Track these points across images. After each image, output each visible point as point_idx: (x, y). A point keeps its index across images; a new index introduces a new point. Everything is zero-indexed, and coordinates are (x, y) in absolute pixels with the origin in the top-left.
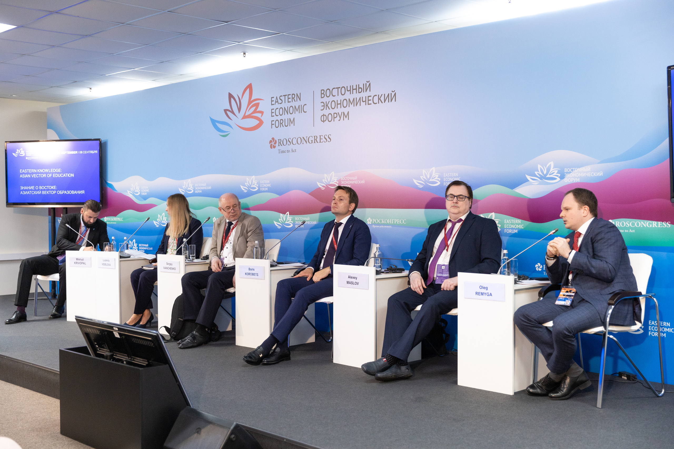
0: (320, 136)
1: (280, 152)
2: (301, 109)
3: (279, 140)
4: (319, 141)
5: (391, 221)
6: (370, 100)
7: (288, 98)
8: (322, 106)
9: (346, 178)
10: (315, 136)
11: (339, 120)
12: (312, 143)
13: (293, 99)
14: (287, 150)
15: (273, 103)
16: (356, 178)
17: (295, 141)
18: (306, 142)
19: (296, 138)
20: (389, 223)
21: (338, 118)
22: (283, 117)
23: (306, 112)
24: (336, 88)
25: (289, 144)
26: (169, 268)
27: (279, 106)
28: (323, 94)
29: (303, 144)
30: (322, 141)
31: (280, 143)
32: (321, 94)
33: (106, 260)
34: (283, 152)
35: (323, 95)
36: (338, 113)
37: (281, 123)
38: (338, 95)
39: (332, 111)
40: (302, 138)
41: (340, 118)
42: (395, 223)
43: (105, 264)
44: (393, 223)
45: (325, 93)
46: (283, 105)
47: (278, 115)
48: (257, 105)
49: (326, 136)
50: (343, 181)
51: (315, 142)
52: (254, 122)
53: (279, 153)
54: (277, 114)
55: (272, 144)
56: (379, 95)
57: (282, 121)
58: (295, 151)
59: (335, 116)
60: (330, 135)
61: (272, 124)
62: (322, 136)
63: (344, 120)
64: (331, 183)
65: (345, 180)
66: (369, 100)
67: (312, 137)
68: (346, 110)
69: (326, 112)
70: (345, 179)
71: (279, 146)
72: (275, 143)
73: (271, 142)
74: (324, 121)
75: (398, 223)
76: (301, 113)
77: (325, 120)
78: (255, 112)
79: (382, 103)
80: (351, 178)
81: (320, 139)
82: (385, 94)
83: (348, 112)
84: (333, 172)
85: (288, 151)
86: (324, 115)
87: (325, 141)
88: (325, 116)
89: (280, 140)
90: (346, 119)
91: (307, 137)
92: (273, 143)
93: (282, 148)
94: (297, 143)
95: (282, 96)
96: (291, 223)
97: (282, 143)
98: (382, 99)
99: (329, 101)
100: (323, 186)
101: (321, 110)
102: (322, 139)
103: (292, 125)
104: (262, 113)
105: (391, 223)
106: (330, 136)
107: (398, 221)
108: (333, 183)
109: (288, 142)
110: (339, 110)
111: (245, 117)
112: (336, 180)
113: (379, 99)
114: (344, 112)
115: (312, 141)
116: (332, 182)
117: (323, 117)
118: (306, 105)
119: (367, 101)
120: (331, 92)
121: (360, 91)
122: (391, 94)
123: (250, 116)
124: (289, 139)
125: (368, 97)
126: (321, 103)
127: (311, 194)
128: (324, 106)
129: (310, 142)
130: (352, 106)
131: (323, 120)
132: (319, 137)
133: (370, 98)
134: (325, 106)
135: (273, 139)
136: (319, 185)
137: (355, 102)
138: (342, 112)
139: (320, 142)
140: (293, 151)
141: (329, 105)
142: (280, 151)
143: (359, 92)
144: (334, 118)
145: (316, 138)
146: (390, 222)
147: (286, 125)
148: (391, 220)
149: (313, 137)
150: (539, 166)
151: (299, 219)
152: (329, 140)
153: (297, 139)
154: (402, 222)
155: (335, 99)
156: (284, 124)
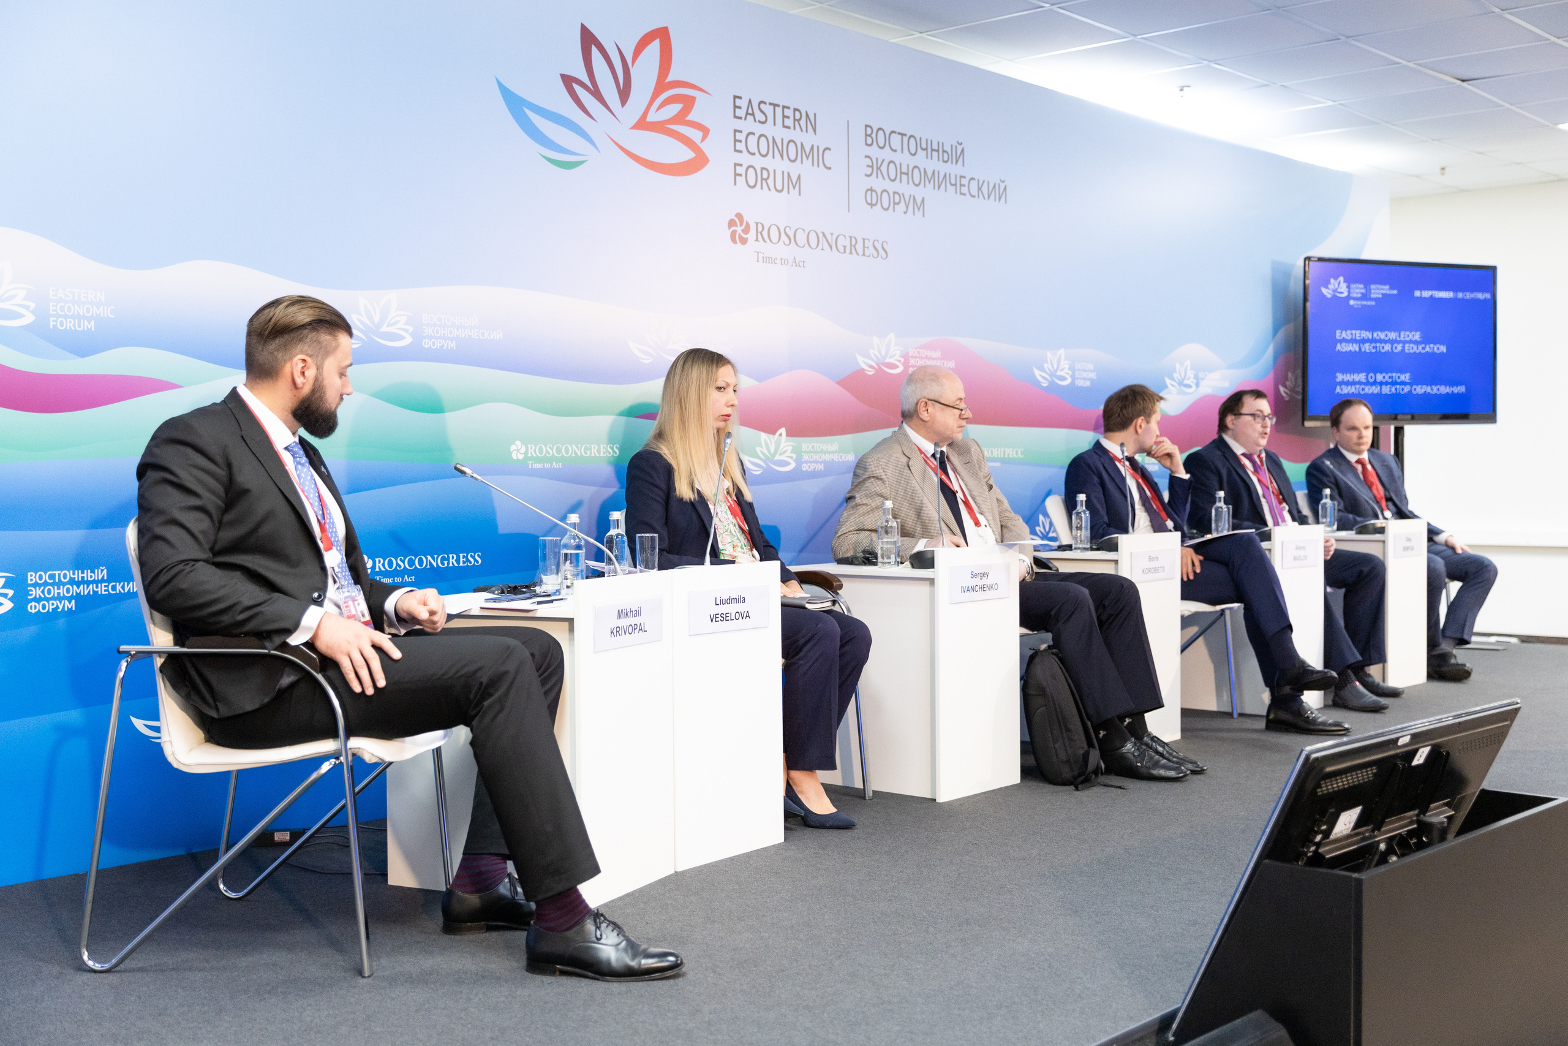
0: (864, 239)
1: (761, 259)
2: (816, 155)
3: (757, 224)
4: (860, 252)
5: (999, 452)
6: (964, 186)
7: (784, 117)
8: (868, 166)
9: (919, 352)
10: (851, 237)
11: (905, 213)
12: (845, 252)
13: (796, 123)
14: (781, 259)
15: (741, 113)
16: (938, 354)
17: (801, 238)
18: (831, 247)
19: (804, 230)
20: (996, 456)
21: (902, 206)
22: (768, 162)
23: (830, 168)
24: (899, 134)
25: (787, 242)
26: (977, 588)
27: (759, 129)
28: (870, 136)
29: (823, 249)
30: (867, 252)
31: (761, 233)
32: (867, 135)
33: (730, 601)
34: (769, 260)
35: (869, 141)
36: (903, 194)
37: (762, 179)
38: (902, 152)
39: (892, 187)
40: (821, 235)
41: (907, 207)
42: (1006, 456)
43: (725, 617)
44: (1002, 456)
45: (874, 136)
46: (769, 129)
47: (753, 154)
48: (688, 103)
49: (876, 242)
50: (912, 357)
51: (851, 253)
52: (678, 153)
53: (758, 261)
54: (753, 148)
55: (734, 232)
56: (978, 180)
57: (765, 172)
58: (801, 264)
59: (897, 200)
60: (887, 242)
61: (736, 175)
62: (869, 240)
63: (914, 214)
64: (888, 360)
65: (916, 357)
66: (961, 185)
67: (845, 237)
68: (919, 193)
69: (879, 184)
70: (916, 353)
71: (757, 240)
72: (747, 230)
73: (732, 223)
74: (872, 205)
75: (1011, 456)
76: (818, 166)
77: (874, 202)
78: (680, 119)
79: (984, 198)
80: (930, 353)
81: (864, 247)
82: (988, 182)
83: (923, 198)
84: (892, 335)
85: (784, 262)
86: (871, 190)
87: (875, 254)
88: (874, 193)
89: (760, 225)
90: (919, 214)
91: (832, 234)
92: (739, 229)
93: (767, 249)
94: (807, 245)
95: (765, 103)
96: (791, 458)
97: (765, 233)
98: (985, 189)
99: (883, 160)
100: (871, 367)
101: (866, 175)
102: (868, 248)
103: (794, 192)
104: (705, 131)
105: (999, 456)
106: (885, 244)
107: (1011, 453)
108: (892, 361)
109: (783, 237)
110: (904, 187)
111: (642, 124)
112: (898, 353)
113: (979, 189)
114: (914, 196)
115: (845, 247)
116: (890, 358)
117: (869, 193)
118: (829, 149)
119: (959, 184)
120: (888, 140)
121: (946, 159)
122: (999, 185)
123: (659, 127)
124: (787, 229)
125: (961, 177)
126: (866, 157)
127: (842, 383)
128: (872, 167)
129: (841, 249)
130: (930, 186)
131: (869, 202)
132: (860, 242)
133: (964, 181)
134: (875, 168)
135: (739, 216)
136: (863, 363)
137: (939, 181)
138: (910, 196)
139: (864, 255)
140: (796, 263)
141: (884, 168)
142: (761, 256)
143: (944, 161)
144: (895, 203)
145: (853, 243)
146: (998, 454)
147: (779, 187)
148: (999, 449)
149: (848, 239)
150: (1178, 366)
151: (813, 447)
152: (884, 256)
153: (807, 233)
154: (1017, 454)
155: (897, 157)
156: (771, 181)
